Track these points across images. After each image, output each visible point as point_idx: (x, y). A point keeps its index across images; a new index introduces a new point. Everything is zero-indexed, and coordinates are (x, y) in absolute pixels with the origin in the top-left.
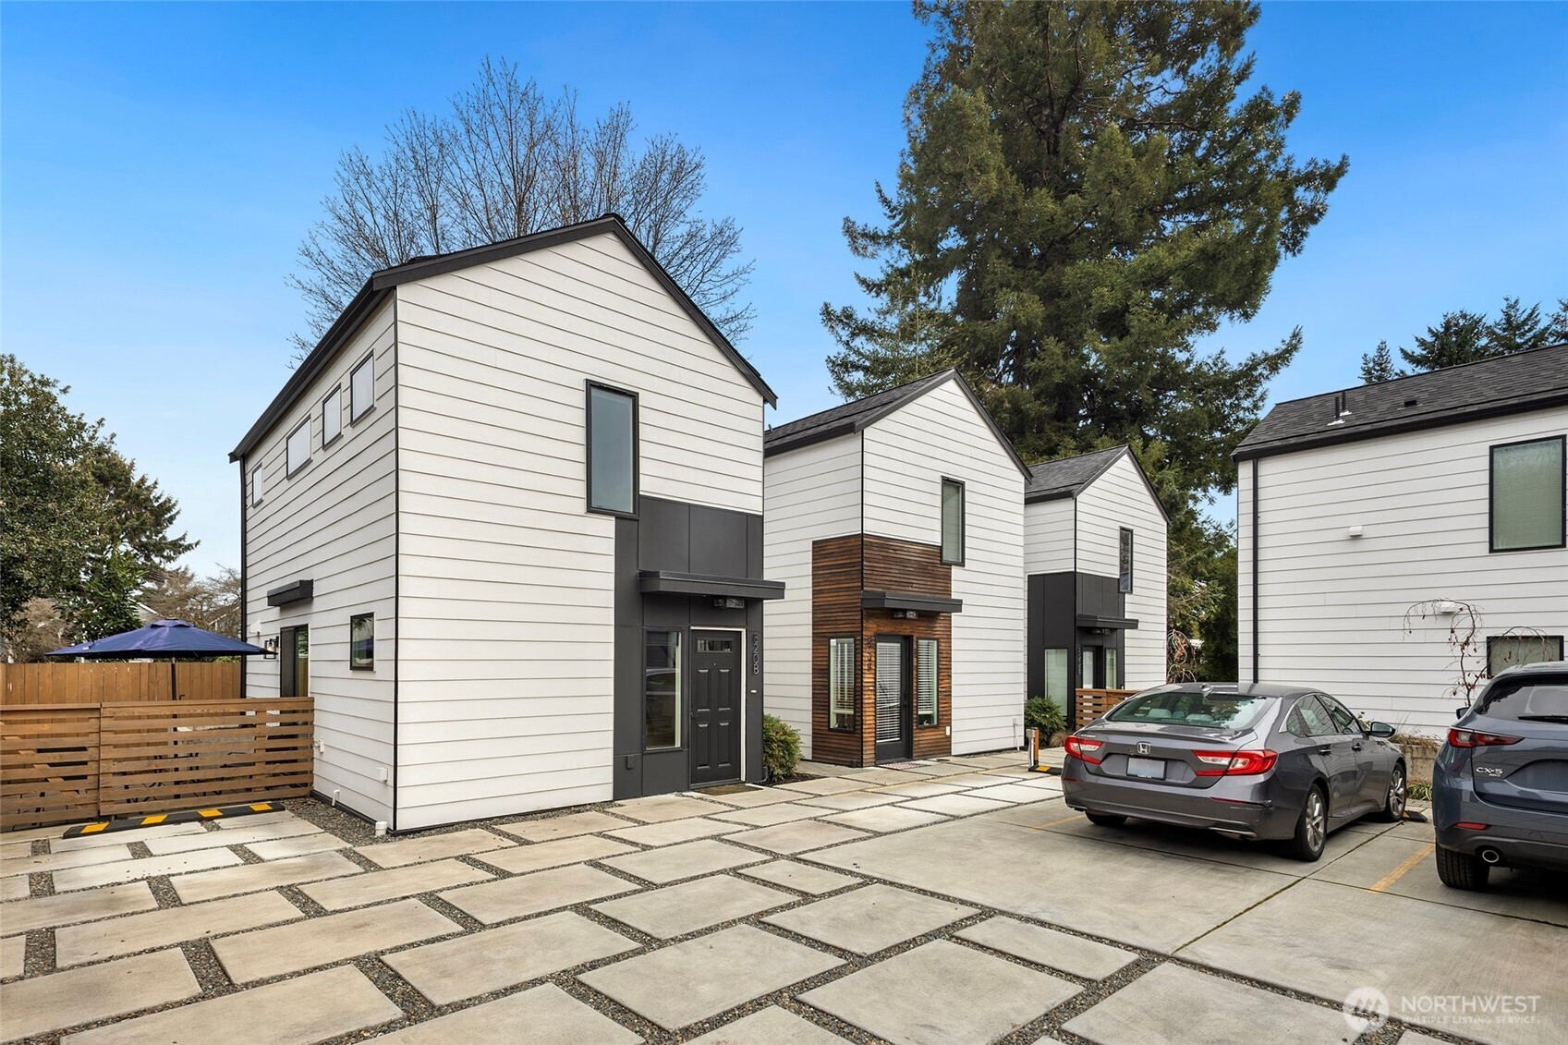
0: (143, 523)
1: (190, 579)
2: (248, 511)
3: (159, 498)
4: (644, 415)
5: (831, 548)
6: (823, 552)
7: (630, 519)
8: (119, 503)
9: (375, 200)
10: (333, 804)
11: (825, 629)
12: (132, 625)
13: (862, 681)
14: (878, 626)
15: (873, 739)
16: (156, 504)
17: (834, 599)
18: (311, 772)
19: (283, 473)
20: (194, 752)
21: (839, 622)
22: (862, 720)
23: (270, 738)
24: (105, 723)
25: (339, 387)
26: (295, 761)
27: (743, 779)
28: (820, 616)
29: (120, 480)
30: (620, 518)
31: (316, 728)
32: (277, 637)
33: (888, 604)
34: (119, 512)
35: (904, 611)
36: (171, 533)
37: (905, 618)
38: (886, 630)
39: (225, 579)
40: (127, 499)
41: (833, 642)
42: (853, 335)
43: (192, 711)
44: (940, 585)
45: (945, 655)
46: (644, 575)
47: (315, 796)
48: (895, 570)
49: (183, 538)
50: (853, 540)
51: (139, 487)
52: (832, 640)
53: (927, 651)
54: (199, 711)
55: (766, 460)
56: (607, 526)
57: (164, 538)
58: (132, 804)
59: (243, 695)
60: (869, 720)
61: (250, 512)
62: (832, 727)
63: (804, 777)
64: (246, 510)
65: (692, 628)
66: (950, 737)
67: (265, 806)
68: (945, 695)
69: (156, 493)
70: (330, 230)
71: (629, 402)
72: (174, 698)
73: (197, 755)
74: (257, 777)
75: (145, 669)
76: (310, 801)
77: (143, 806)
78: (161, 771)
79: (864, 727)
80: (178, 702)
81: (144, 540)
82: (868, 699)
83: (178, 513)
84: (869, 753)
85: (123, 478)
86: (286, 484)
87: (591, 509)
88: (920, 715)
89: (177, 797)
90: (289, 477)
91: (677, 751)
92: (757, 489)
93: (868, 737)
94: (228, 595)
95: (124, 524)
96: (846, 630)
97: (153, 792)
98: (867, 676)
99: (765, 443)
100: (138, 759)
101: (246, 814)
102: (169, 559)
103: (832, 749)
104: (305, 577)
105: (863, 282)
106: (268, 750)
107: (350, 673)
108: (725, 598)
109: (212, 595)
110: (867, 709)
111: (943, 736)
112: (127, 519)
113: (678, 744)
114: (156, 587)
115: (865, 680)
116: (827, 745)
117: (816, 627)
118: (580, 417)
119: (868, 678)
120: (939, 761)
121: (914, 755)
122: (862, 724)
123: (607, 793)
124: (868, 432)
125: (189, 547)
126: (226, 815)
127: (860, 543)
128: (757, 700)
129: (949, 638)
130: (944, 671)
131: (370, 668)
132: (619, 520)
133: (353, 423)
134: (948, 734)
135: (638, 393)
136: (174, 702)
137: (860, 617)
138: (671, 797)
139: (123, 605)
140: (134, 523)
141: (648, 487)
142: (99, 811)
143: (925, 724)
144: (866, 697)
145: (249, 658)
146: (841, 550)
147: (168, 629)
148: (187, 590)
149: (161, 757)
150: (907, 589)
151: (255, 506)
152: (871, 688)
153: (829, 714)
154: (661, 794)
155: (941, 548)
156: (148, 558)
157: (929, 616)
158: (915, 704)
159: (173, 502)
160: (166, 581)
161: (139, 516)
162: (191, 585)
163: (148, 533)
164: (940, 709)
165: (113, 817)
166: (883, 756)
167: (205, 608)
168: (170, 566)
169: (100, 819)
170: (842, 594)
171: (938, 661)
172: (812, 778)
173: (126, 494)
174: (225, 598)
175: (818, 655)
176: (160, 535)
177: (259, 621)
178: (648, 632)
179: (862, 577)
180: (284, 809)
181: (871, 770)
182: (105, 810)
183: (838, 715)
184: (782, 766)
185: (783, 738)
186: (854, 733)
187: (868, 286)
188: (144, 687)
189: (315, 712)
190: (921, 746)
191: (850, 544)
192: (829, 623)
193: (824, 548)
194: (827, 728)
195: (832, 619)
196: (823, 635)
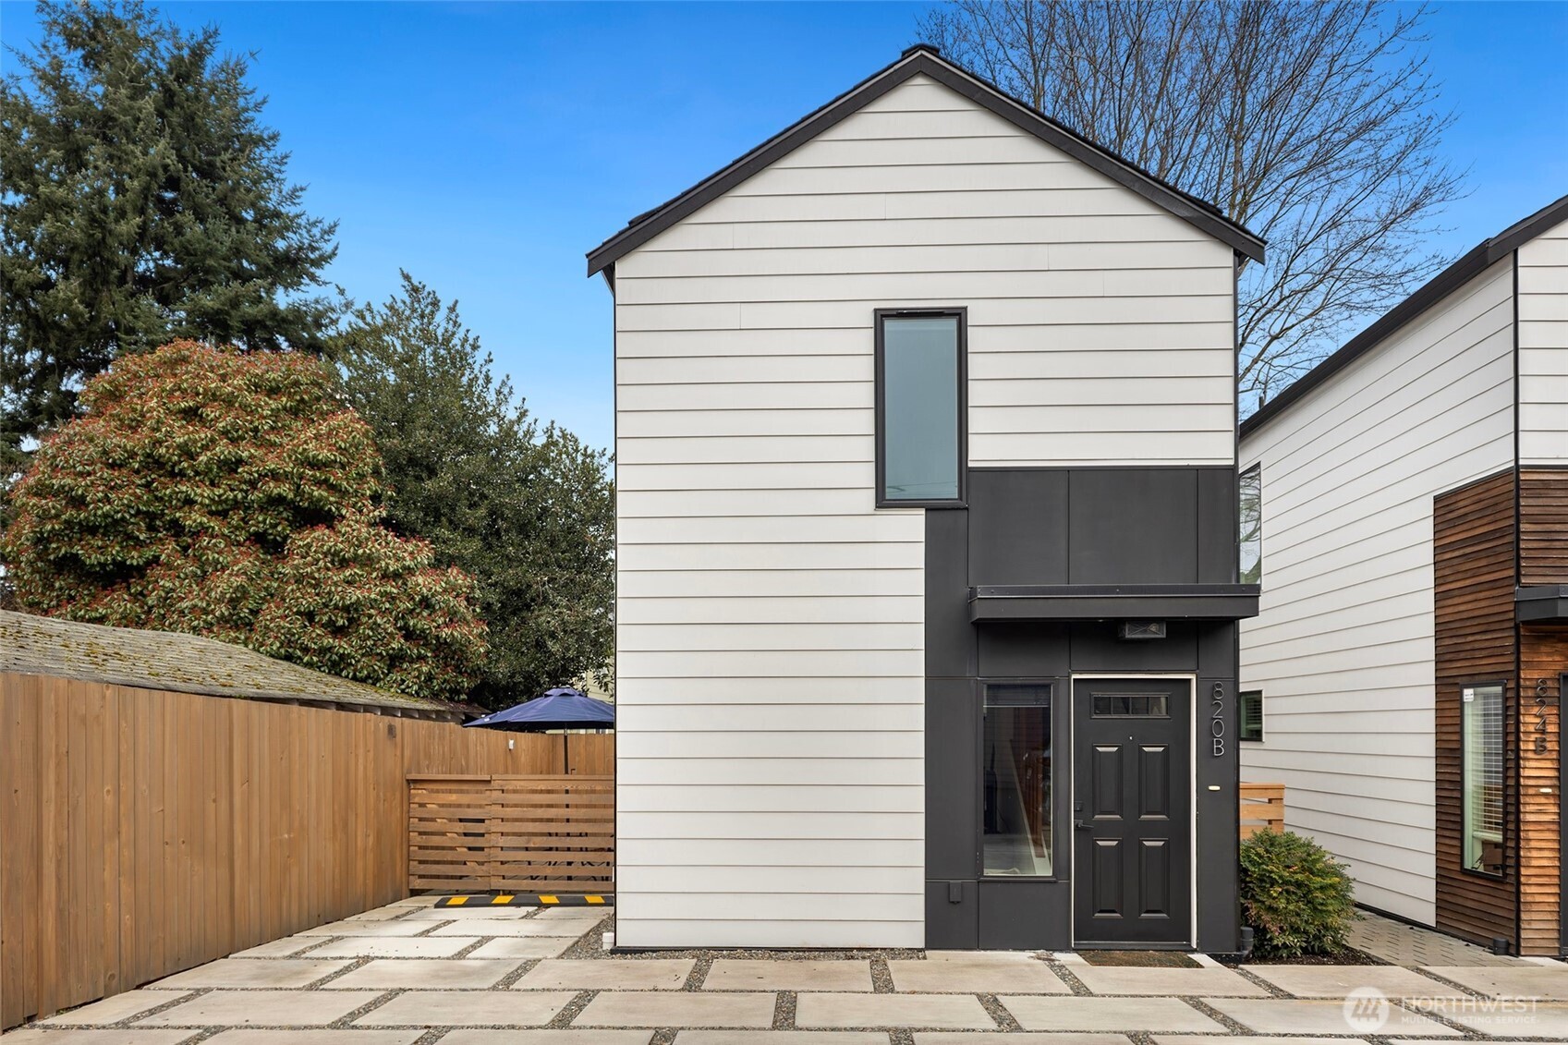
4: (978, 339)
5: (1464, 507)
6: (1450, 516)
7: (951, 509)
11: (1454, 669)
13: (1520, 776)
17: (1470, 606)
21: (1478, 655)
22: (1518, 856)
24: (495, 795)
28: (1447, 642)
30: (934, 510)
41: (1468, 694)
50: (1499, 483)
52: (1466, 691)
56: (913, 524)
62: (1468, 865)
65: (1076, 676)
71: (952, 324)
72: (567, 772)
77: (539, 885)
80: (572, 777)
82: (1528, 813)
87: (882, 502)
91: (1045, 881)
96: (1490, 669)
103: (1468, 912)
117: (1440, 666)
118: (863, 369)
119: (1527, 769)
122: (1518, 865)
123: (912, 935)
127: (1513, 486)
132: (929, 512)
135: (966, 307)
137: (1514, 640)
141: (983, 453)
144: (1526, 808)
146: (1480, 506)
153: (1462, 840)
154: (1015, 949)
170: (1482, 596)
178: (990, 687)
179: (1518, 557)
183: (1475, 843)
186: (1505, 883)
192: (1462, 655)
193: (1452, 507)
194: (1458, 868)
195: (1468, 647)
196: (1451, 681)
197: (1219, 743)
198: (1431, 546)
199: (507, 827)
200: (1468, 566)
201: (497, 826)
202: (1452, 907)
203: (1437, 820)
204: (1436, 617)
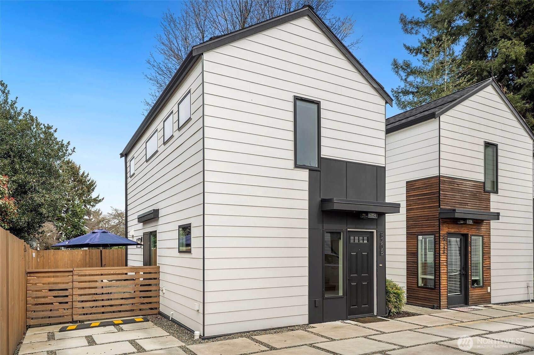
0: (84, 191)
1: (101, 214)
2: (128, 180)
3: (89, 180)
4: (323, 113)
5: (418, 185)
6: (413, 187)
7: (317, 171)
8: (75, 183)
9: (177, 33)
10: (170, 319)
11: (414, 230)
12: (83, 233)
13: (440, 260)
14: (449, 228)
15: (446, 293)
16: (88, 183)
17: (421, 213)
18: (159, 302)
19: (144, 159)
20: (110, 292)
21: (424, 226)
22: (440, 282)
23: (141, 285)
24: (75, 278)
25: (172, 112)
26: (150, 297)
27: (375, 313)
28: (411, 223)
29: (75, 174)
30: (311, 170)
31: (160, 280)
32: (142, 237)
33: (457, 216)
34: (75, 187)
35: (465, 220)
36: (94, 195)
37: (466, 224)
38: (452, 231)
39: (114, 213)
40: (78, 181)
41: (420, 238)
42: (408, 75)
43: (109, 273)
44: (484, 204)
45: (487, 245)
46: (323, 201)
47: (160, 313)
48: (458, 196)
49: (98, 197)
50: (433, 179)
51: (82, 176)
52: (419, 237)
53: (476, 242)
54: (112, 273)
55: (386, 135)
56: (304, 174)
57: (91, 197)
58: (86, 316)
59: (126, 265)
60: (444, 282)
61: (129, 179)
62: (419, 285)
63: (408, 314)
64: (127, 179)
65: (348, 230)
66: (490, 293)
67: (140, 319)
68: (487, 269)
69: (88, 178)
70: (159, 49)
71: (315, 106)
72: (102, 266)
73: (111, 293)
74: (136, 304)
75: (88, 253)
76: (159, 317)
77: (90, 317)
78: (97, 300)
79: (441, 286)
80: (104, 268)
81: (84, 198)
82: (443, 270)
83: (96, 186)
84: (444, 302)
85: (76, 173)
86: (146, 164)
87: (297, 166)
88: (473, 280)
89: (103, 313)
90: (147, 161)
91: (341, 297)
92: (382, 152)
93: (443, 292)
94: (115, 220)
95: (77, 192)
96: (429, 231)
97: (94, 310)
98: (442, 257)
99: (387, 125)
100: (89, 294)
101: (132, 323)
102: (93, 206)
103: (420, 298)
104: (155, 207)
105: (408, 48)
106: (141, 291)
107: (178, 254)
108: (367, 213)
109: (109, 220)
110: (442, 276)
111: (486, 292)
112: (78, 190)
113: (341, 294)
114: (88, 218)
115: (441, 259)
116: (417, 295)
117: (408, 229)
118: (291, 116)
119: (443, 258)
120: (485, 307)
121: (470, 303)
122: (440, 284)
123: (305, 320)
124: (443, 117)
125: (100, 201)
126: (125, 322)
127: (438, 181)
128: (382, 270)
129: (489, 235)
130: (486, 254)
131: (189, 252)
132: (310, 171)
133: (179, 129)
134: (489, 291)
135: (320, 102)
136: (101, 268)
137: (438, 223)
138: (339, 323)
139: (79, 224)
140: (81, 191)
141: (326, 153)
142: (73, 319)
143: (476, 285)
144: (442, 269)
145: (129, 247)
146: (425, 185)
147: (99, 233)
148: (100, 219)
149: (96, 294)
150: (465, 207)
151: (131, 177)
152: (445, 264)
153: (417, 278)
154: (333, 321)
155: (484, 183)
156: (85, 206)
157: (478, 222)
158: (470, 274)
159: (94, 182)
160: (92, 215)
161: (82, 188)
162: (101, 216)
163: (85, 196)
164: (484, 277)
165: (78, 322)
166: (451, 304)
167: (107, 226)
168: (93, 209)
169: (73, 322)
170: (426, 210)
171: (483, 248)
172: (413, 315)
173: (77, 180)
174: (114, 221)
175: (410, 245)
176: (90, 196)
177: (133, 230)
178: (326, 232)
179: (439, 200)
180: (148, 321)
181: (445, 312)
182: (76, 318)
183: (423, 279)
184: (395, 307)
185: (395, 291)
186: (435, 290)
187: (411, 50)
188: (87, 260)
189: (160, 273)
190: (473, 298)
191: (432, 182)
192: (417, 227)
193: (414, 185)
194: (416, 286)
195: (420, 224)
196: (413, 233)
197: (382, 251)
198: (405, 195)
199: (82, 292)
200: (420, 202)
201: (77, 292)
202: (413, 297)
203: (407, 273)
204: (407, 215)
